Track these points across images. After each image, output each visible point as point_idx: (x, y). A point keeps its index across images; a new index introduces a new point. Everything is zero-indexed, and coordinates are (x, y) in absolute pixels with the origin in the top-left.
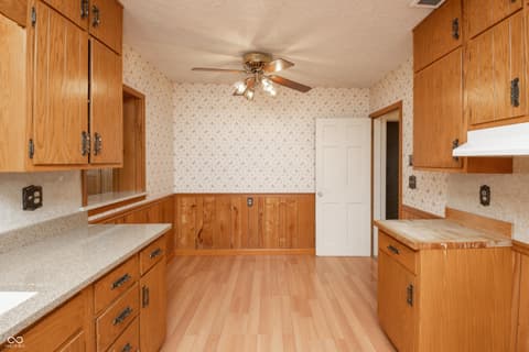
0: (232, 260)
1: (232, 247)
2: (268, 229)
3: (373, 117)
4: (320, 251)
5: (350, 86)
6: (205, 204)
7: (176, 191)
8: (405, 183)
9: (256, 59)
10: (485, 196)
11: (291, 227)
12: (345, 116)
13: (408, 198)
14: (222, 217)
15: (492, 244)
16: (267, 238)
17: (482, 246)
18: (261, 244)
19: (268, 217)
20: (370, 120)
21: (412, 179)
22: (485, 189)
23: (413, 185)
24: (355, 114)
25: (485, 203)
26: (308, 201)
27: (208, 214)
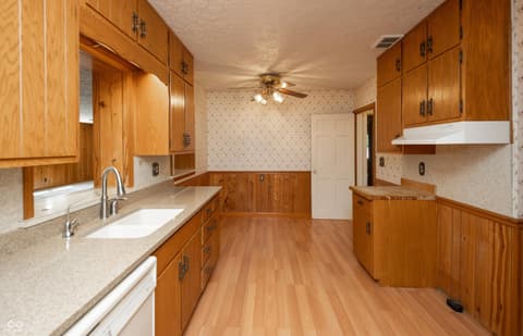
0: (250, 221)
1: (249, 211)
2: (276, 198)
3: (356, 113)
4: (315, 215)
5: (338, 90)
6: (229, 179)
7: (209, 169)
8: (378, 162)
9: (268, 79)
10: (422, 169)
11: (293, 196)
12: (335, 113)
13: (380, 174)
14: (242, 188)
15: (421, 198)
16: (275, 205)
17: (414, 199)
18: (270, 209)
19: (275, 189)
20: (353, 115)
21: (382, 159)
22: (422, 164)
23: (382, 164)
24: (342, 111)
25: (422, 174)
26: (305, 178)
27: (232, 187)
